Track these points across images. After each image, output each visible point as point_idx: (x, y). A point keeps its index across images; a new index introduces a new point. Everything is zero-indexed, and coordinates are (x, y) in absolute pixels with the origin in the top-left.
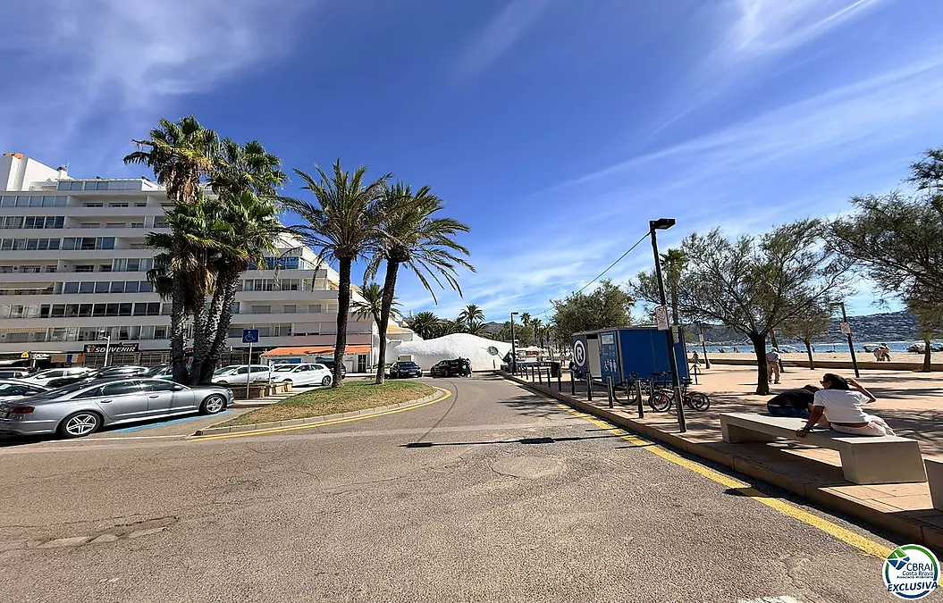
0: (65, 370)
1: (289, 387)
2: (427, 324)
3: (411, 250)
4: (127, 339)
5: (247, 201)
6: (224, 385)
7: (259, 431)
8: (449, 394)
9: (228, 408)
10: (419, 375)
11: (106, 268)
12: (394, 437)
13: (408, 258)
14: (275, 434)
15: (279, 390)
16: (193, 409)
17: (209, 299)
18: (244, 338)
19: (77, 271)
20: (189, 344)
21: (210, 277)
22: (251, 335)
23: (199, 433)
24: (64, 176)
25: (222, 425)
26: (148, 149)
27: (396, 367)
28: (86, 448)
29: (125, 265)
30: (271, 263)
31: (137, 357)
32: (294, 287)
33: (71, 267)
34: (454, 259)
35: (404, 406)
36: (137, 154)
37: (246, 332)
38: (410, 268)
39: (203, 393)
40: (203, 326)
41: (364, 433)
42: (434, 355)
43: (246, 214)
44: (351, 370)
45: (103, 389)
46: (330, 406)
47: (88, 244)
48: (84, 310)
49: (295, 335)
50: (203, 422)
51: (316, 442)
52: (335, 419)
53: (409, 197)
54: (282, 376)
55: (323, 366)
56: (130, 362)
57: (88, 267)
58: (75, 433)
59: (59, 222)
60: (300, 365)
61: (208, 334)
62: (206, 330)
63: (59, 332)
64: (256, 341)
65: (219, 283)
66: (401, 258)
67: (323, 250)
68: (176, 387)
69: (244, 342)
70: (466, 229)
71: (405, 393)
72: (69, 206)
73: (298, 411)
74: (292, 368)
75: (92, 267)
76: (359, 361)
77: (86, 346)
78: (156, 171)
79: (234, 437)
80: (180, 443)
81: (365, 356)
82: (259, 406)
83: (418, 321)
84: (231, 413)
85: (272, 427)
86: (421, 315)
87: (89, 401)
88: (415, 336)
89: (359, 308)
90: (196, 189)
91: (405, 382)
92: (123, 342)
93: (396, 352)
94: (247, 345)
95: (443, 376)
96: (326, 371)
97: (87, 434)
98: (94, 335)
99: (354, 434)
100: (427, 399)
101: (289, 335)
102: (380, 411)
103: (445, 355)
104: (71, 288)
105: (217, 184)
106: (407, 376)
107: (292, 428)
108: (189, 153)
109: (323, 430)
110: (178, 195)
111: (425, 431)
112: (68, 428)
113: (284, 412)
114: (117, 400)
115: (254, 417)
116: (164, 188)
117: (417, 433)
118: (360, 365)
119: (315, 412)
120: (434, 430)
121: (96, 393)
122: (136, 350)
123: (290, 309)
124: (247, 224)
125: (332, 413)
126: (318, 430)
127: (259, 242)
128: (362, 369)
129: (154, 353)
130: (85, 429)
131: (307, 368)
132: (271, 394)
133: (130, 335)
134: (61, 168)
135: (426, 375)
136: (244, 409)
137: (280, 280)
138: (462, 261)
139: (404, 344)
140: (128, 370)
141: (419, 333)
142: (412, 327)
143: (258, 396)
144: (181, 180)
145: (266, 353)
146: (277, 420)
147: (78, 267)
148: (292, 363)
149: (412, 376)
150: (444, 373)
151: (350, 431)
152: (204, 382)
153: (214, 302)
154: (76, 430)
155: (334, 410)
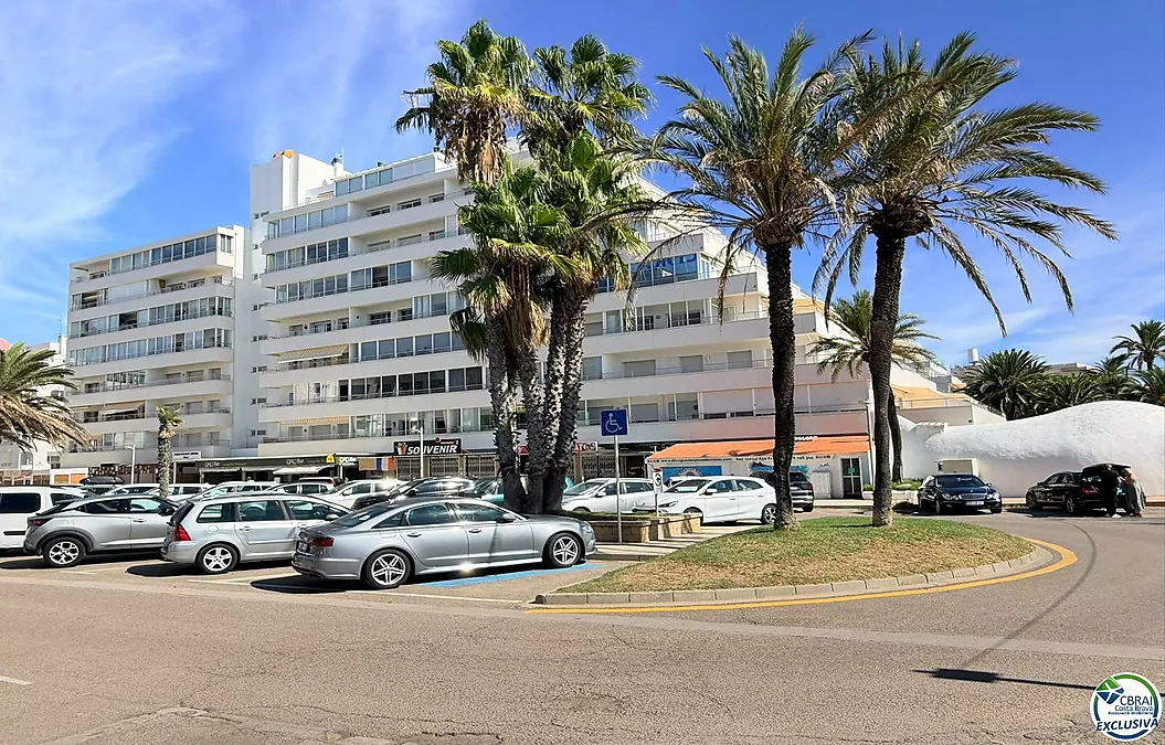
0: (372, 483)
1: (695, 523)
2: (1015, 379)
3: (934, 204)
4: (445, 432)
5: (583, 158)
6: (582, 515)
7: (636, 606)
8: (1069, 558)
9: (590, 557)
10: (996, 508)
11: (406, 315)
12: (904, 649)
13: (925, 224)
14: (663, 615)
15: (676, 529)
16: (533, 556)
17: (542, 353)
18: (603, 429)
19: (373, 323)
20: (521, 439)
21: (540, 316)
22: (613, 420)
23: (540, 600)
24: (341, 172)
25: (576, 589)
26: (424, 101)
27: (931, 489)
28: (394, 606)
29: (428, 307)
30: (646, 275)
31: (462, 462)
32: (696, 318)
33: (366, 319)
34: (1053, 209)
35: (941, 579)
36: (412, 114)
37: (605, 416)
38: (935, 248)
39: (546, 528)
40: (538, 406)
41: (836, 633)
42: (1033, 460)
43: (585, 183)
44: (826, 491)
45: (408, 514)
46: (769, 568)
47: (379, 277)
48: (386, 386)
49: (706, 417)
50: (548, 581)
51: (733, 640)
52: (778, 597)
53: (915, 75)
54: (682, 501)
55: (761, 481)
56: (453, 471)
57: (384, 315)
58: (382, 582)
59: (340, 248)
60: (715, 479)
61: (547, 422)
62: (546, 413)
63: (363, 422)
64: (624, 432)
65: (555, 323)
66: (908, 226)
67: (734, 233)
68: (506, 516)
69: (605, 433)
70: (1087, 122)
71: (945, 550)
72: (352, 219)
73: (704, 574)
74: (700, 484)
75: (389, 314)
76: (845, 472)
77: (396, 444)
78: (439, 138)
79: (594, 614)
80: (515, 614)
81: (856, 461)
82: (639, 558)
83: (991, 373)
84: (593, 568)
85: (657, 600)
86: (996, 360)
87: (392, 534)
88: (980, 412)
89: (834, 351)
90: (500, 153)
91: (947, 523)
92: (442, 437)
93: (931, 451)
94: (608, 440)
95: (1062, 511)
96: (768, 494)
97: (396, 586)
98: (404, 427)
99: (815, 632)
100: (1002, 568)
101: (695, 417)
102: (881, 587)
103: (1066, 457)
104: (369, 352)
105: (534, 136)
106: (961, 509)
107: (692, 605)
108: (485, 91)
109: (750, 616)
110: (477, 171)
111: (983, 643)
112: (373, 573)
113: (679, 574)
114: (431, 534)
115: (627, 579)
116: (454, 164)
117: (963, 648)
118: (846, 482)
119: (739, 579)
120: (1013, 645)
121: (399, 521)
122: (459, 450)
123: (692, 363)
124: (586, 204)
125: (774, 583)
126: (742, 616)
127: (612, 236)
128: (852, 492)
129: (483, 455)
130: (394, 577)
131: (726, 486)
132: (661, 537)
133: (449, 424)
134: (335, 160)
135: (1014, 509)
136: (614, 563)
137: (639, 309)
138: (1075, 211)
139: (949, 432)
140: (452, 483)
141: (994, 404)
142: (972, 391)
143: (637, 540)
144: (477, 144)
145: (656, 454)
146: (665, 589)
147: (373, 317)
148: (703, 475)
149: (974, 511)
150: (1064, 505)
151: (806, 625)
152: (550, 510)
153: (550, 362)
154: (382, 578)
155: (775, 578)
